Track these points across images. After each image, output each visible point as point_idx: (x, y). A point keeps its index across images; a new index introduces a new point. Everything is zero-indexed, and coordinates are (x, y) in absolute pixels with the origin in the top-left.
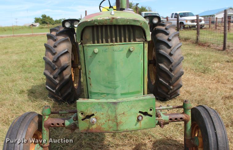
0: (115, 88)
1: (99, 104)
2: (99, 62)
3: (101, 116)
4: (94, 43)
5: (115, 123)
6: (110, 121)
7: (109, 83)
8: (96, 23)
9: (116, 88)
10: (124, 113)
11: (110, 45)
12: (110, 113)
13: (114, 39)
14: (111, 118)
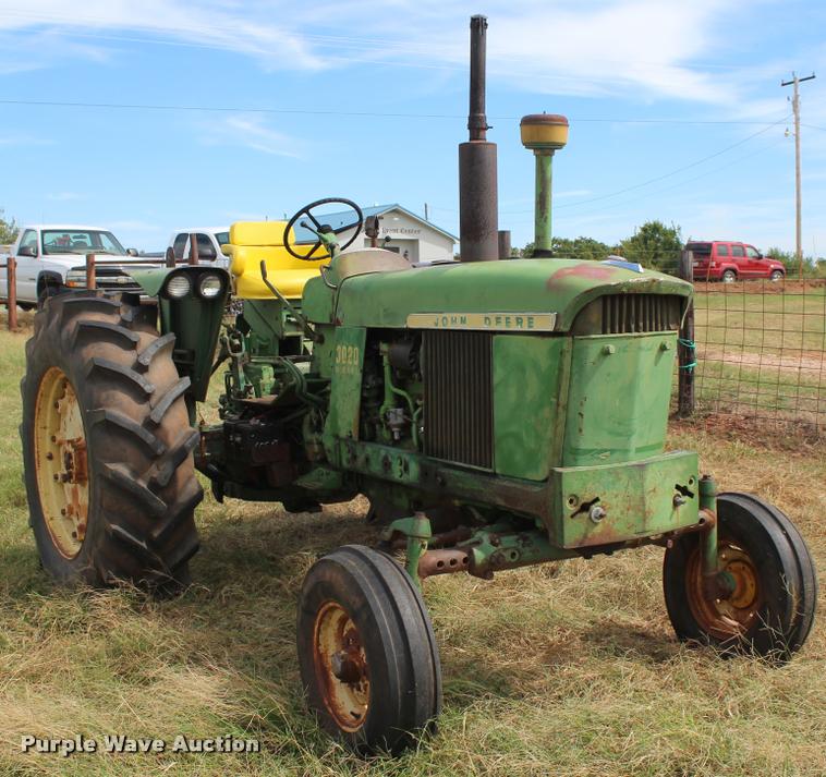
0: (628, 435)
1: (610, 472)
2: (609, 375)
3: (614, 501)
4: (604, 332)
5: (640, 514)
6: (630, 512)
7: (619, 424)
8: (625, 290)
9: (630, 436)
10: (654, 490)
11: (635, 337)
12: (631, 490)
13: (641, 324)
14: (632, 503)
